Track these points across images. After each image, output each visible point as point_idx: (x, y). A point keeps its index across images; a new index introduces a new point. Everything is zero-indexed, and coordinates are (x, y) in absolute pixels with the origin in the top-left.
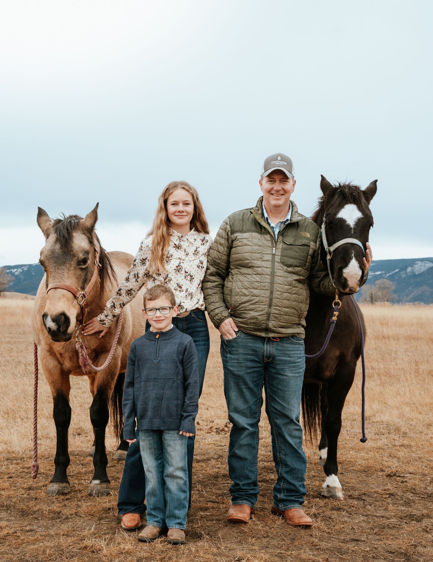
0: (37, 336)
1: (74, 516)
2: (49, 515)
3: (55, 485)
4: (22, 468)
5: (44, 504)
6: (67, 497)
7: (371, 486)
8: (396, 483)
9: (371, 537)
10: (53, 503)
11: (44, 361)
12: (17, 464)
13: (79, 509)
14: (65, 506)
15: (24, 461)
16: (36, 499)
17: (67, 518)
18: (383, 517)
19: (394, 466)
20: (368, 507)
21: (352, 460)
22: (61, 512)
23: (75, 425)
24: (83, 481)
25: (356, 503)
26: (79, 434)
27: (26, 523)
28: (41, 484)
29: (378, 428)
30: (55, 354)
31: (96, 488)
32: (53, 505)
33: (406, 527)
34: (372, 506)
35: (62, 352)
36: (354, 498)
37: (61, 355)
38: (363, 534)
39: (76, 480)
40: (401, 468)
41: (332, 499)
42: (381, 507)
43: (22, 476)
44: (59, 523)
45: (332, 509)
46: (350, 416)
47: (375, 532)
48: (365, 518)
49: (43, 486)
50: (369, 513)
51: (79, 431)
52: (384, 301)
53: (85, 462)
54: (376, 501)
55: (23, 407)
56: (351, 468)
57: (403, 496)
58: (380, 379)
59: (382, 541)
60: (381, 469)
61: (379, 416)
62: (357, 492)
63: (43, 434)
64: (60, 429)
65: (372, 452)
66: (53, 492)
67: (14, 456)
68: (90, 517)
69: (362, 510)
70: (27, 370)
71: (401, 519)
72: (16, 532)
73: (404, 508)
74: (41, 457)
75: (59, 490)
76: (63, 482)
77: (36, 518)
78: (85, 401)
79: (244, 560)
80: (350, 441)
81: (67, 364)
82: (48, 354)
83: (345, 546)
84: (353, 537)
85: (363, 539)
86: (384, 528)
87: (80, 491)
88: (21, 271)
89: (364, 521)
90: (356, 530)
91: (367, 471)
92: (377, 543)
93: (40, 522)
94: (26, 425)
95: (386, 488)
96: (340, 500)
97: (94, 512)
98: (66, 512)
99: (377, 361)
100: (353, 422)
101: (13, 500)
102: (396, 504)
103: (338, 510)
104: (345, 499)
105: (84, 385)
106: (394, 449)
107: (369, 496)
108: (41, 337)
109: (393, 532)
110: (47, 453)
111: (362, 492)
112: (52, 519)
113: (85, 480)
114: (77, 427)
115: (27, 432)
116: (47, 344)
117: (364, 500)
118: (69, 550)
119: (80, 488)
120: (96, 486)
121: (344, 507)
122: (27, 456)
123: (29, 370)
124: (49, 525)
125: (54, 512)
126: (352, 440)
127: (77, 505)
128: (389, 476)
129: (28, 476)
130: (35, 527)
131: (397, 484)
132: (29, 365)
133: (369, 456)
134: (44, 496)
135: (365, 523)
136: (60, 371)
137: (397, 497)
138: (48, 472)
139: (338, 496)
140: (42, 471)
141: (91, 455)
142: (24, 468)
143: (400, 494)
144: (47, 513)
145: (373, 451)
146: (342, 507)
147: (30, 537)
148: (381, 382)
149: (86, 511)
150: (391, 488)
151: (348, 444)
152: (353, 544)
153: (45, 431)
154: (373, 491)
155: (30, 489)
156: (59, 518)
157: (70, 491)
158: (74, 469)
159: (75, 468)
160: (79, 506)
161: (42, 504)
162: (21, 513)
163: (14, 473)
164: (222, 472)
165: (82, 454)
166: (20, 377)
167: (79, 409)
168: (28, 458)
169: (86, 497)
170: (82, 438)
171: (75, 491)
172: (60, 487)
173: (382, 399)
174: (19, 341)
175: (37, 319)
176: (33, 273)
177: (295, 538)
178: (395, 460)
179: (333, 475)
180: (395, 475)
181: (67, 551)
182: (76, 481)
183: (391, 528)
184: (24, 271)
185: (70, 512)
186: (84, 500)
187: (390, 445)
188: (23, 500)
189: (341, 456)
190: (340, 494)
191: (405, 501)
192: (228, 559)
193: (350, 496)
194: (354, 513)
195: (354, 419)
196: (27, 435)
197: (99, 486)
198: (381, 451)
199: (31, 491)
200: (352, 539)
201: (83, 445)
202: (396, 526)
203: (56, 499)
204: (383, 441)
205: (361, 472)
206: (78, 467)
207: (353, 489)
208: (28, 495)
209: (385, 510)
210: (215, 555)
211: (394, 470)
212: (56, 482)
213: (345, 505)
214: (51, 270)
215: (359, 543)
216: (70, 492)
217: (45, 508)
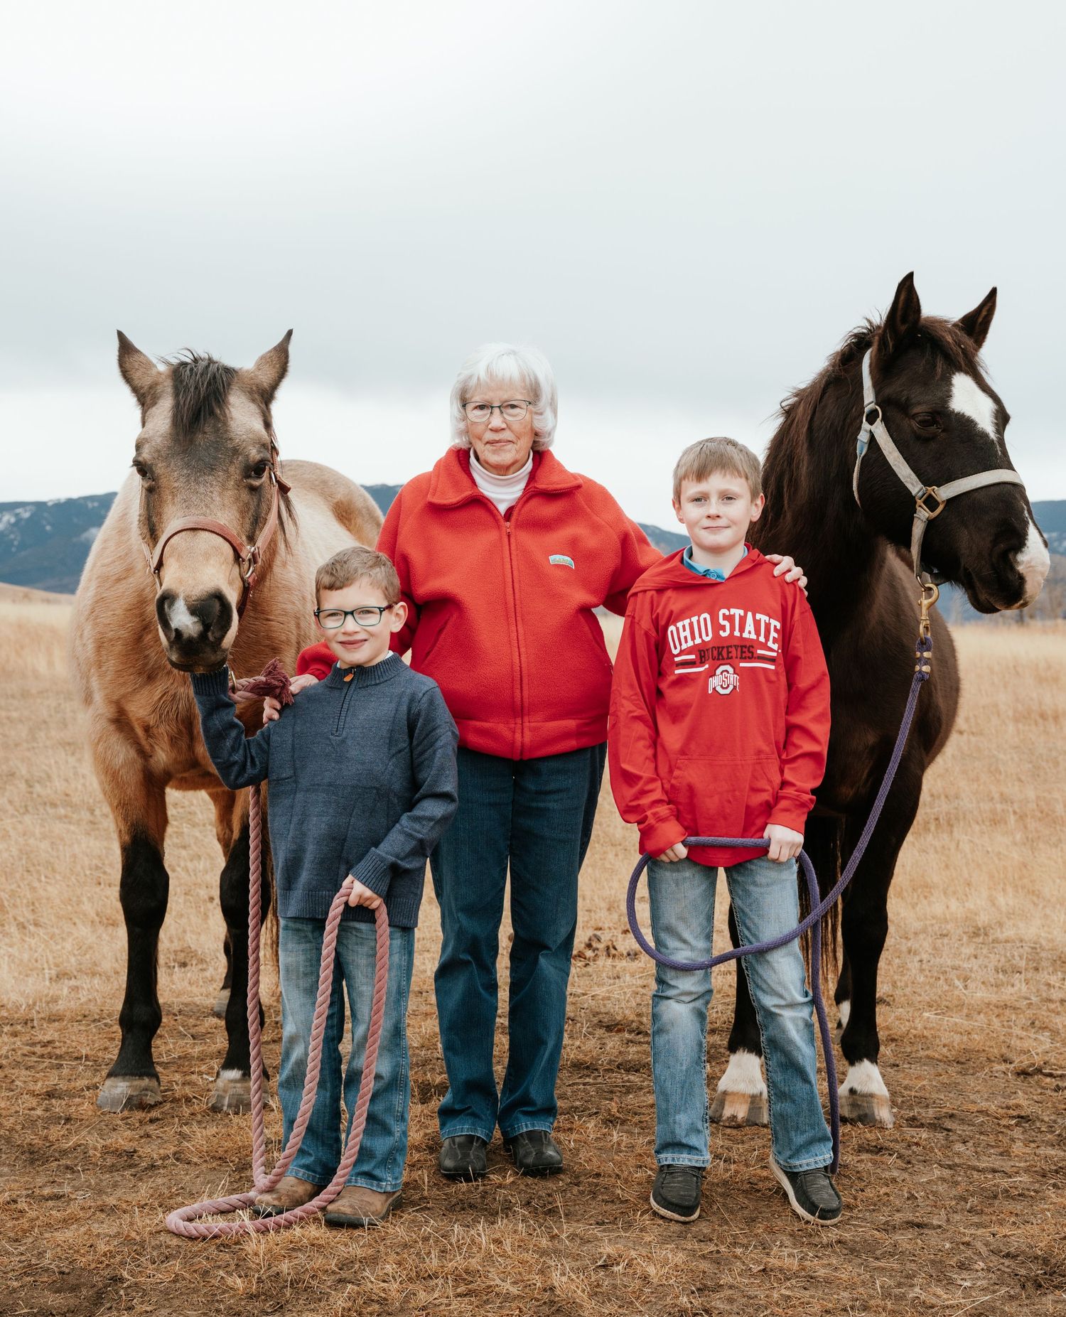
0: (84, 681)
1: (171, 1160)
2: (105, 1159)
3: (121, 1084)
4: (27, 1045)
5: (89, 1132)
6: (154, 1114)
7: (972, 1097)
8: (1039, 1091)
9: (957, 1217)
10: (115, 1130)
11: (100, 748)
12: (15, 1034)
13: (186, 1144)
14: (148, 1136)
15: (33, 1027)
16: (68, 1120)
17: (153, 1167)
18: (994, 1171)
19: (1039, 1051)
20: (956, 1146)
21: (926, 1033)
22: (135, 1151)
23: (172, 942)
24: (194, 1077)
25: (924, 1136)
26: (184, 965)
27: (40, 1181)
28: (80, 1083)
29: (1006, 956)
30: (132, 729)
31: (231, 1092)
32: (114, 1134)
33: (1053, 1196)
34: (970, 1144)
35: (151, 723)
36: (922, 1125)
37: (147, 729)
38: (936, 1211)
39: (176, 1074)
40: (1058, 1056)
41: (861, 1126)
42: (992, 1147)
43: (30, 1064)
44: (130, 1180)
45: (861, 1149)
46: (932, 925)
47: (968, 1206)
48: (947, 1173)
49: (88, 1089)
50: (957, 1160)
51: (181, 957)
52: (1056, 617)
53: (202, 1029)
54: (981, 1133)
55: (25, 896)
56: (922, 1053)
57: (1055, 1122)
58: (1026, 827)
59: (985, 1227)
60: (1002, 1056)
61: (1014, 925)
62: (931, 1111)
63: (80, 964)
64: (137, 930)
65: (982, 1015)
66: (115, 1102)
67: (6, 1014)
68: (214, 1165)
69: (939, 1153)
70: (35, 796)
71: (1044, 1176)
72: (15, 1202)
73: (1053, 1152)
74: (79, 1018)
75: (130, 1099)
76: (141, 1076)
77: (67, 1167)
78: (199, 881)
79: (618, 1264)
80: (927, 987)
81: (162, 756)
82: (112, 728)
83: (887, 1240)
84: (910, 1217)
85: (935, 1222)
86: (995, 1197)
87: (188, 1100)
88: (13, 520)
89: (943, 1180)
90: (920, 1200)
91: (965, 1061)
92: (973, 1231)
93: (79, 1177)
94: (33, 942)
95: (1012, 1102)
96: (882, 1128)
97: (226, 1152)
98: (151, 1151)
99: (1020, 780)
100: (939, 941)
101: (6, 1123)
102: (1034, 1141)
103: (877, 1153)
104: (898, 1126)
105: (197, 838)
106: (1045, 1008)
107: (963, 1121)
108: (95, 683)
109: (1018, 1207)
110: (96, 1010)
111: (944, 1110)
112: (112, 1169)
113: (200, 1073)
114: (176, 945)
115: (37, 961)
116: (111, 702)
117: (949, 1130)
118: (158, 1242)
119: (188, 1090)
120: (233, 1085)
121: (892, 1145)
122: (42, 1015)
123: (39, 796)
124: (104, 1183)
125: (117, 1153)
126: (932, 986)
127: (180, 1133)
128: (1023, 1073)
129: (45, 1064)
130: (67, 1189)
131: (1041, 1094)
132: (38, 782)
133: (976, 1024)
134: (90, 1113)
135: (945, 1185)
136: (141, 776)
137: (1038, 1124)
138: (100, 1054)
139: (878, 1118)
140: (84, 1052)
141: (218, 1015)
142: (33, 1044)
143: (1046, 1119)
144: (99, 1155)
145: (986, 1013)
146: (887, 1144)
147: (53, 1212)
148: (1027, 838)
149: (205, 1149)
150: (1024, 1103)
151: (920, 995)
152: (910, 1234)
153: (88, 956)
154: (974, 1108)
155: (50, 1095)
156: (130, 1166)
157: (160, 1099)
158: (171, 1046)
159: (174, 1044)
160: (183, 1136)
161: (84, 1133)
162: (27, 1155)
163: (7, 1057)
164: (572, 1056)
165: (191, 1011)
166: (13, 816)
167: (181, 901)
168: (43, 1019)
169: (204, 1114)
170: (192, 972)
171: (175, 1100)
172: (135, 1088)
173: (1026, 881)
174: (8, 718)
175: (86, 633)
176: (48, 528)
177: (757, 1217)
178: (1045, 1037)
179: (866, 1063)
180: (1039, 1071)
181: (153, 1244)
182: (177, 1077)
183: (1013, 1198)
184: (21, 519)
185: (162, 1151)
186: (199, 1122)
187: (1034, 999)
188: (33, 1122)
189: (897, 1022)
190: (884, 1114)
191: (1059, 1135)
192: (579, 1263)
193: (914, 1119)
194: (919, 1161)
195: (945, 932)
196: (36, 968)
197: (239, 1085)
198: (1007, 1012)
199: (53, 1101)
200: (907, 1223)
201: (194, 989)
202: (1027, 1193)
203: (122, 1119)
204: (1016, 988)
205: (948, 1062)
206: (181, 1043)
207: (923, 1102)
208: (46, 1110)
209: (1001, 1154)
210: (544, 1253)
211: (1038, 1060)
212: (125, 1075)
213: (896, 1141)
214: (176, 485)
215: (926, 1231)
216: (161, 1103)
217: (93, 1141)
